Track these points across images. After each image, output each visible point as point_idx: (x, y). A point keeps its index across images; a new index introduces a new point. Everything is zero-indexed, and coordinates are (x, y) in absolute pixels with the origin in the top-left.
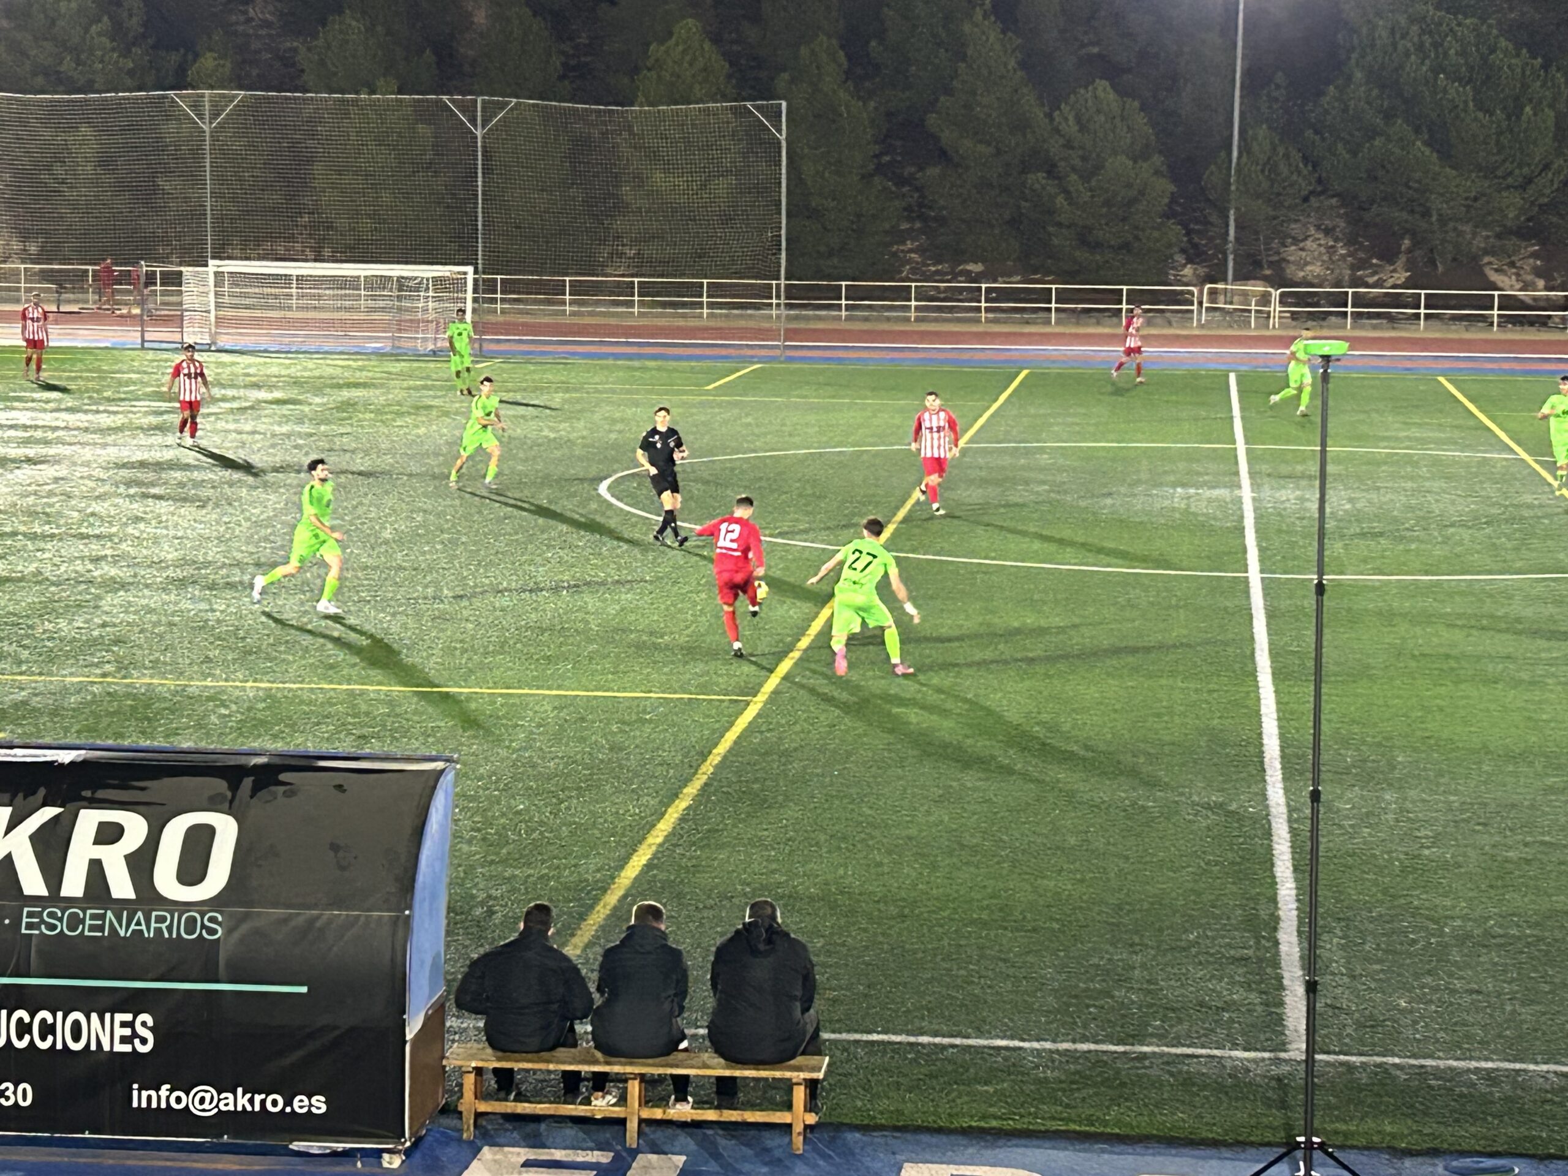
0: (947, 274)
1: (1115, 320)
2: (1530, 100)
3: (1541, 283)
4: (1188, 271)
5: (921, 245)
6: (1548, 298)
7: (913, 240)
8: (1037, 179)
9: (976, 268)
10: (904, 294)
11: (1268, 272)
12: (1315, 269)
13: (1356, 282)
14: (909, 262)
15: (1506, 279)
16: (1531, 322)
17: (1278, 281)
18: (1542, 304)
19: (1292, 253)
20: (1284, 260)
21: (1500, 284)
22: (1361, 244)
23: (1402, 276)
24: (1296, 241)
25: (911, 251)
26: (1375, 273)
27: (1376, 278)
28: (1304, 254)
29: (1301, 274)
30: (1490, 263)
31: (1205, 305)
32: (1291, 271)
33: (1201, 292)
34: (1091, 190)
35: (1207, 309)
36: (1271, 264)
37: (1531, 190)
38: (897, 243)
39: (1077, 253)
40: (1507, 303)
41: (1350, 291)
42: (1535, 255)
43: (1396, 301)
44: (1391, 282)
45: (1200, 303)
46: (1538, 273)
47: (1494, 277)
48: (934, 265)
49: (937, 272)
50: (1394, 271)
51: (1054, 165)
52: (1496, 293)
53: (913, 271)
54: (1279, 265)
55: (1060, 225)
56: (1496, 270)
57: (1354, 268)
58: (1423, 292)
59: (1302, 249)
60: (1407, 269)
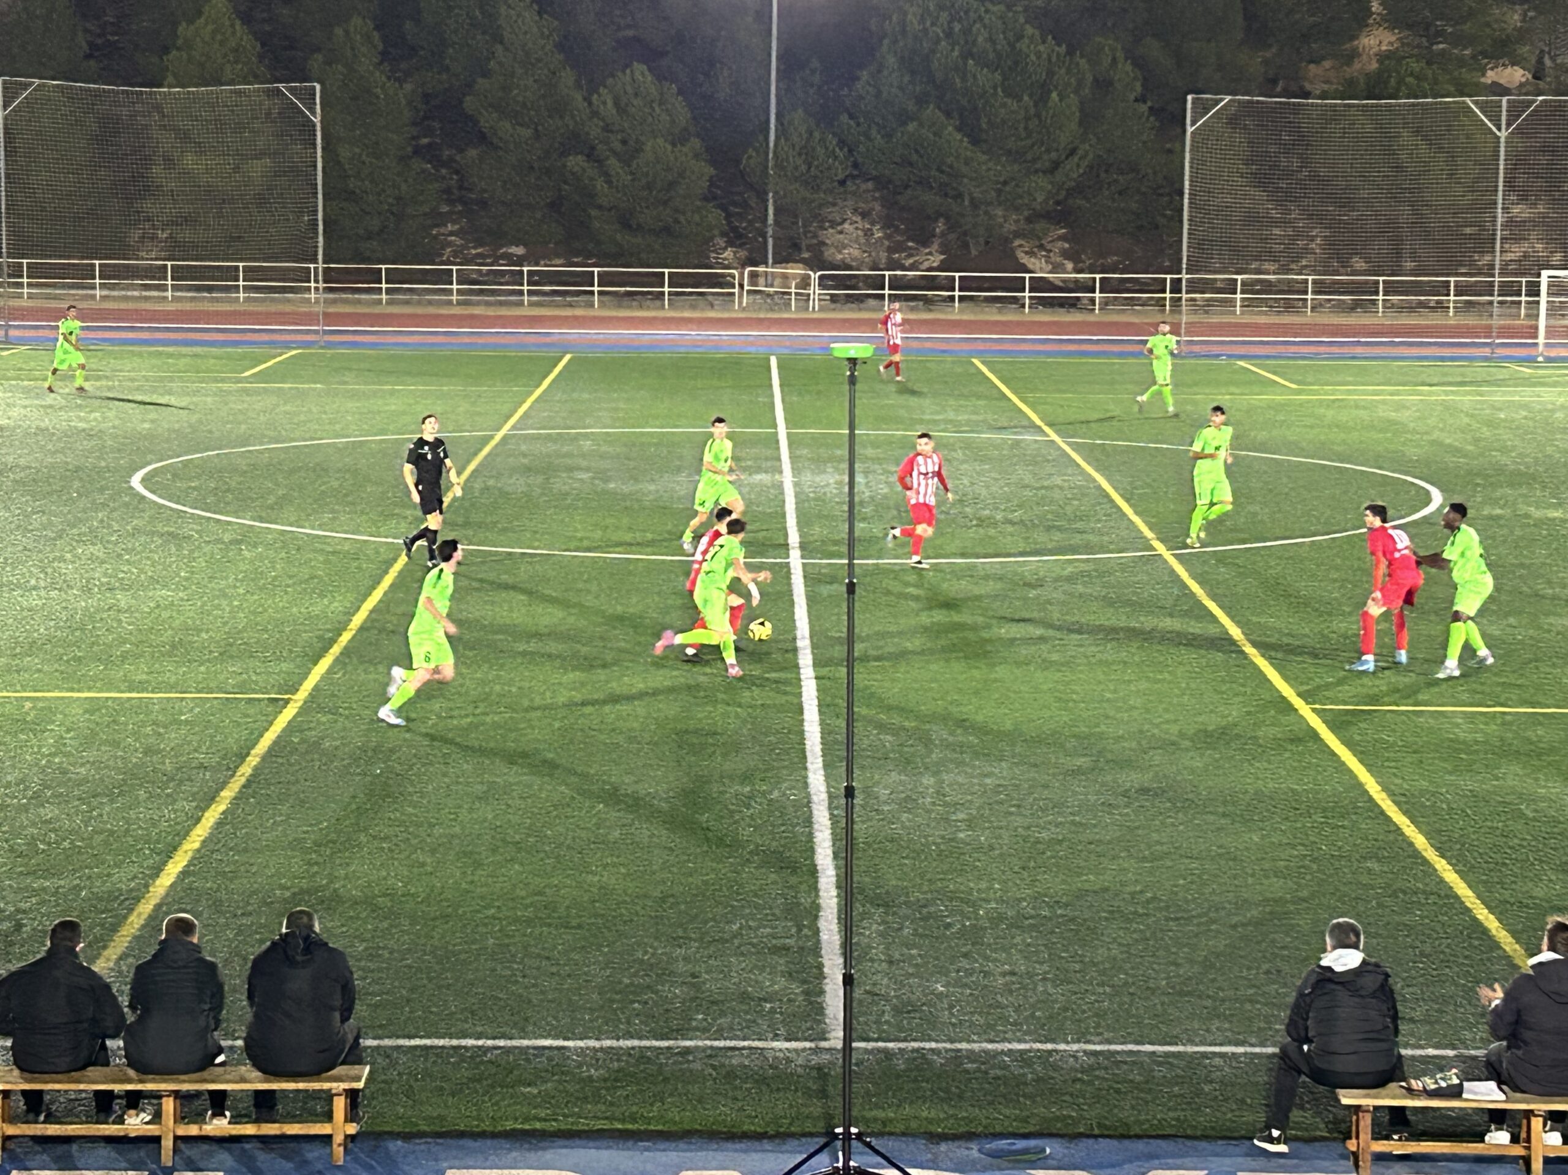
0: (488, 256)
1: (658, 303)
2: (1056, 88)
3: (1070, 266)
4: (728, 254)
5: (461, 228)
6: (1076, 281)
7: (454, 222)
8: (576, 162)
9: (519, 251)
10: (445, 277)
11: (806, 255)
12: (852, 252)
13: (892, 265)
14: (450, 244)
15: (1037, 262)
16: (1062, 303)
17: (817, 262)
18: (1072, 286)
19: (830, 236)
20: (824, 244)
21: (1030, 266)
22: (897, 228)
23: (936, 259)
24: (834, 224)
25: (451, 234)
26: (910, 256)
27: (911, 261)
28: (841, 237)
29: (839, 257)
30: (1021, 246)
31: (746, 288)
32: (830, 254)
33: (742, 275)
34: (632, 173)
35: (749, 292)
36: (809, 248)
37: (1059, 176)
38: (437, 226)
39: (619, 237)
40: (1038, 285)
41: (887, 273)
42: (1062, 238)
43: (931, 283)
44: (926, 265)
45: (741, 286)
46: (1066, 255)
47: (1025, 259)
48: (475, 248)
49: (478, 255)
50: (930, 254)
51: (593, 148)
52: (1027, 276)
53: (455, 254)
54: (817, 248)
55: (600, 207)
56: (1026, 253)
57: (890, 250)
58: (957, 275)
59: (841, 232)
60: (942, 253)
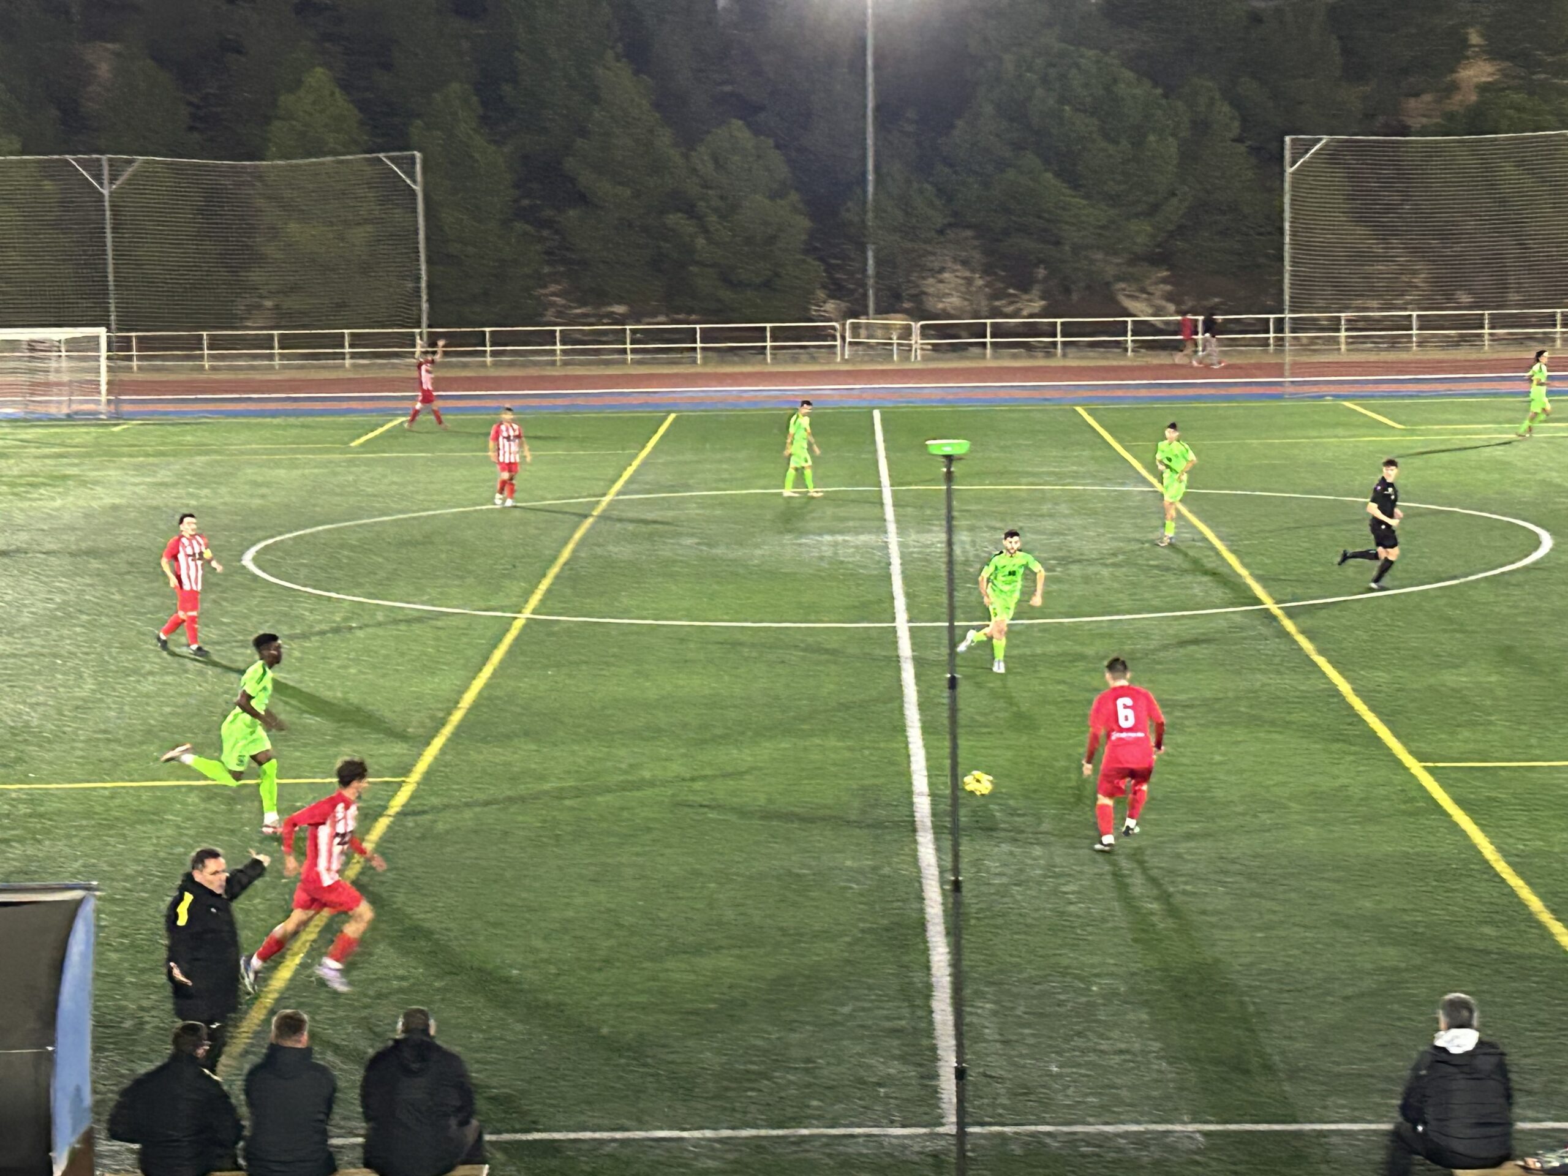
0: (591, 316)
1: (761, 357)
2: (1153, 130)
3: (1172, 307)
4: (830, 306)
5: (564, 289)
7: (557, 282)
8: (675, 220)
9: (620, 309)
10: (548, 338)
11: (907, 305)
12: (954, 301)
13: (995, 313)
14: (553, 304)
15: (1138, 305)
16: (1165, 346)
17: (919, 313)
19: (930, 285)
20: (925, 293)
21: (1133, 310)
22: (997, 275)
23: (1038, 305)
24: (934, 273)
25: (554, 294)
26: (1011, 302)
27: (1013, 308)
28: (941, 286)
29: (940, 306)
30: (1124, 290)
31: (848, 340)
32: (931, 303)
33: (844, 325)
34: (731, 229)
35: (850, 343)
36: (910, 298)
37: (1159, 219)
38: (539, 287)
39: (720, 292)
40: (1140, 328)
41: (988, 321)
42: (1164, 281)
43: (1033, 330)
44: (1025, 313)
45: (843, 338)
46: (1169, 297)
47: (1126, 303)
48: (578, 307)
49: (581, 315)
50: (1030, 301)
51: (692, 205)
52: (1129, 319)
53: (557, 315)
54: (918, 297)
55: (701, 264)
56: (1129, 296)
57: (991, 298)
58: (1059, 321)
59: (941, 281)
60: (1042, 298)
